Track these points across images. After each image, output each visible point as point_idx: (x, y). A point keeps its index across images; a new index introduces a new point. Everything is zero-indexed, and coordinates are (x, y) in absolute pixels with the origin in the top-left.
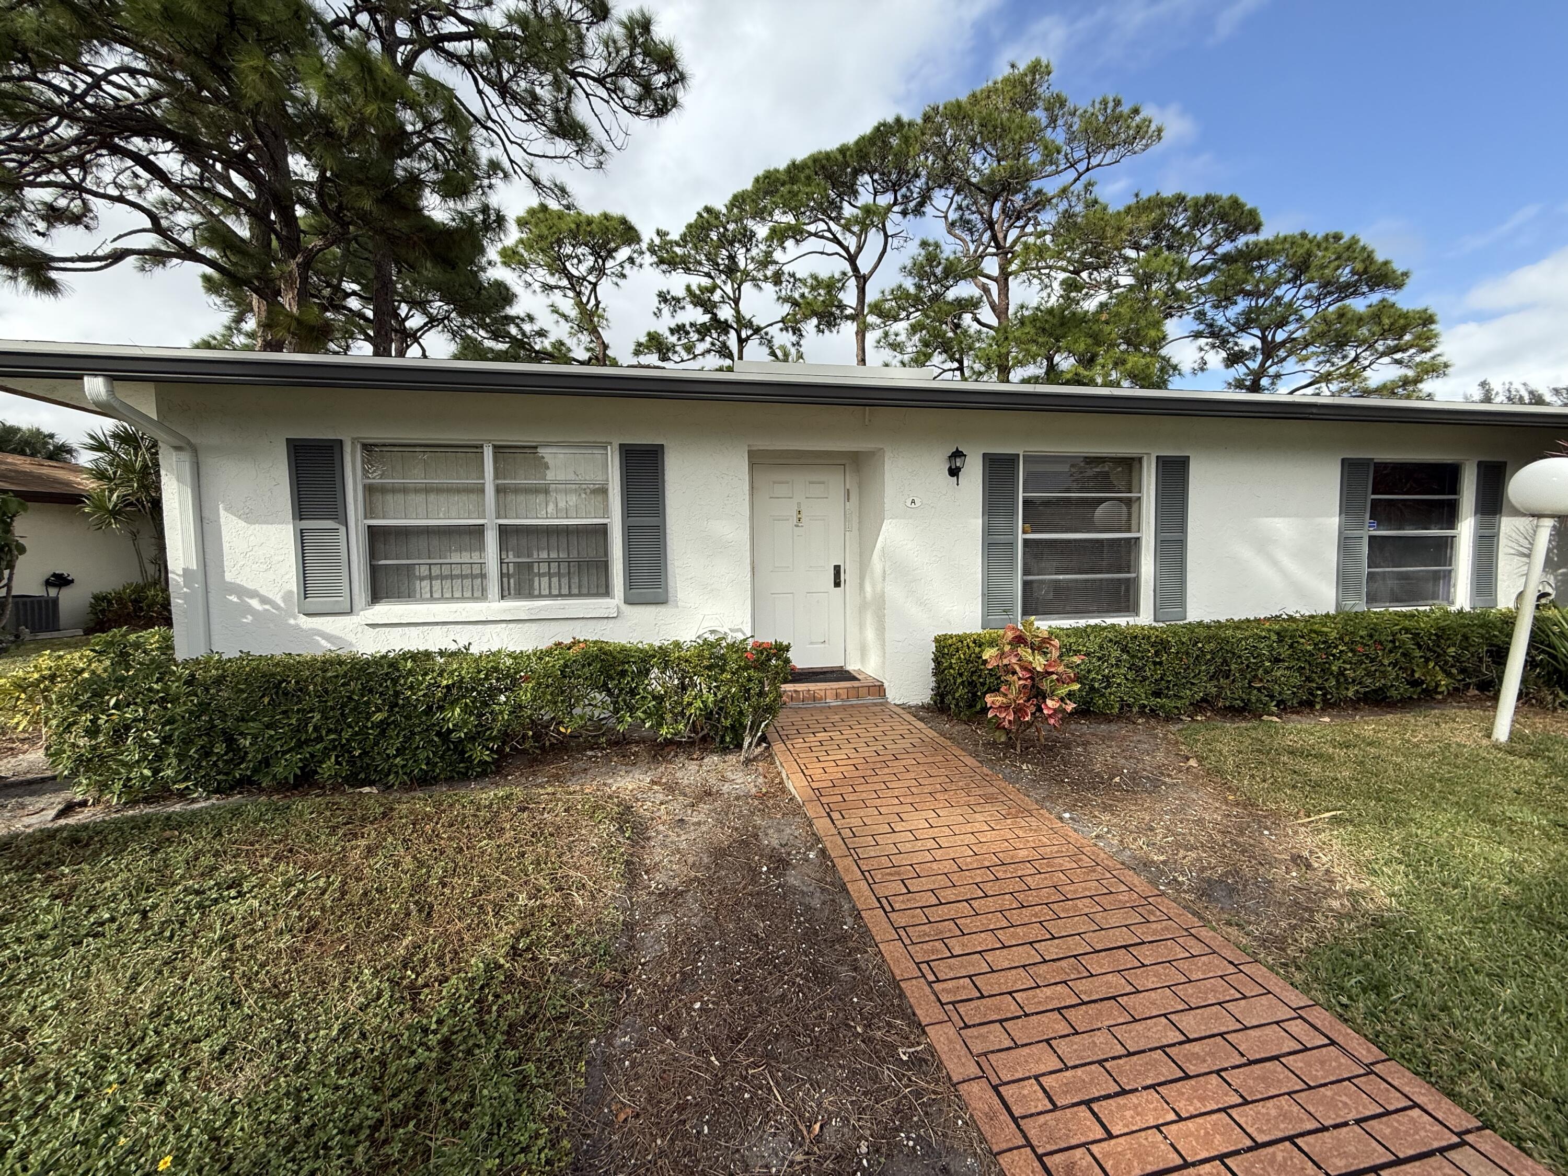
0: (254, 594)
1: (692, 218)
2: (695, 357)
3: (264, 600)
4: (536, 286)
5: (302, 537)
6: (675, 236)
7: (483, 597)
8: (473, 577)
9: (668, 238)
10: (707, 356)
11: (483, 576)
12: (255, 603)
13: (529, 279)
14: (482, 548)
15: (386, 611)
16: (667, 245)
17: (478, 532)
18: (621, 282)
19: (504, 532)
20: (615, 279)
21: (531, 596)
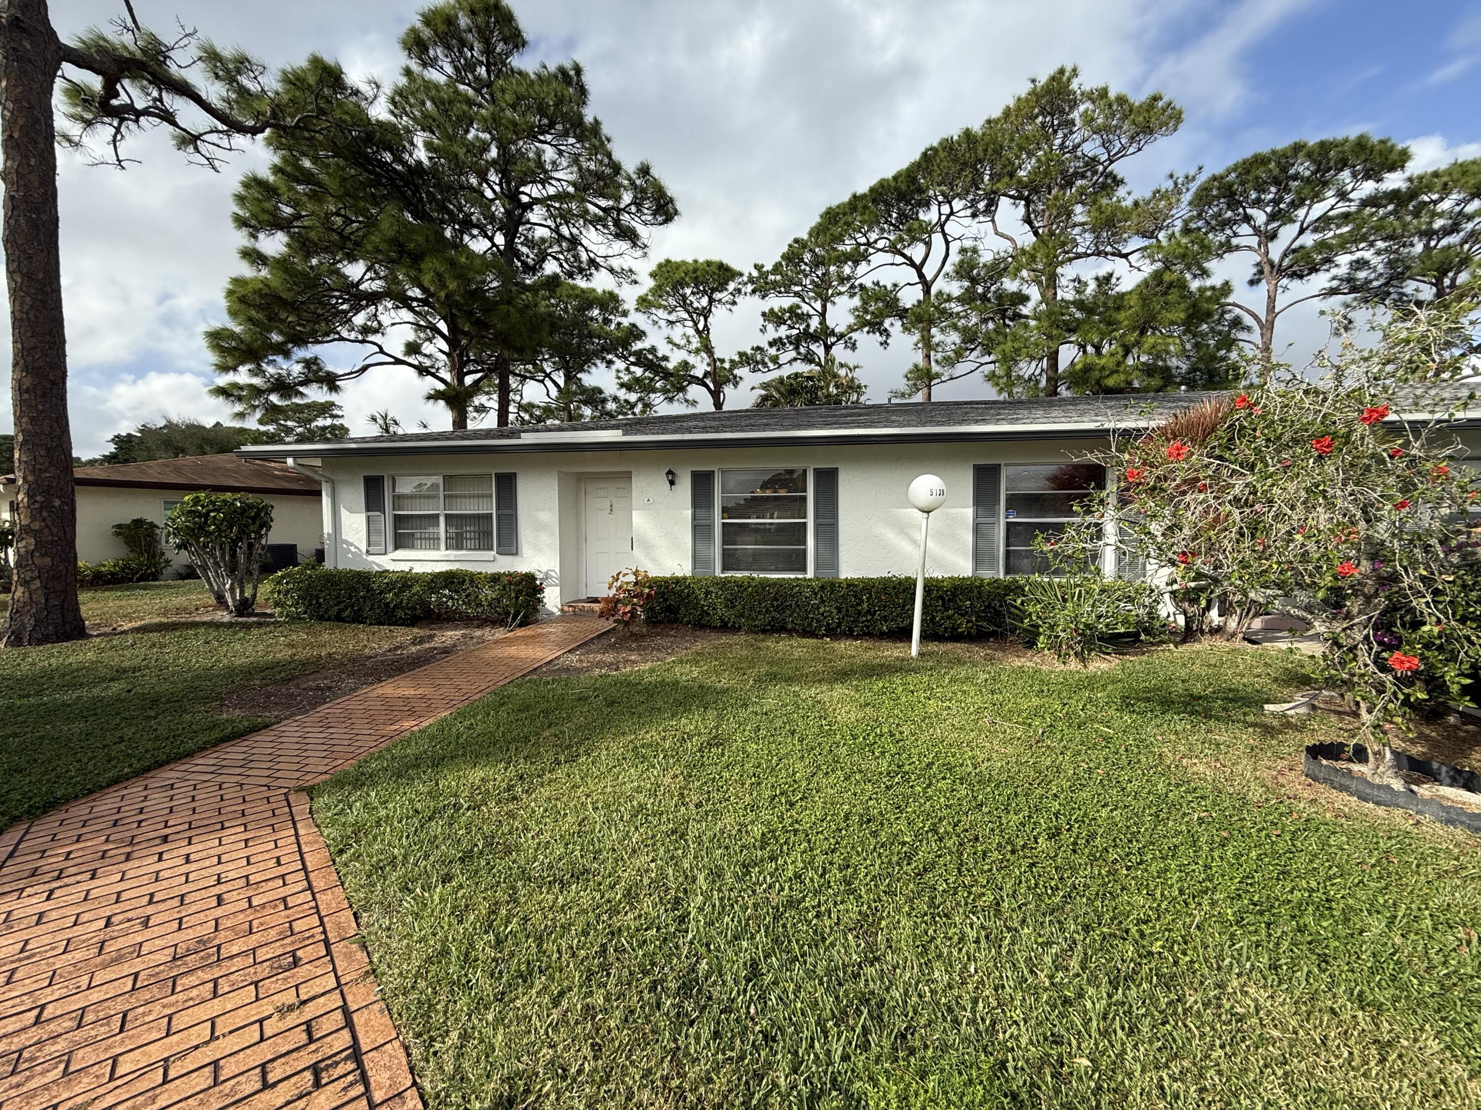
0: (352, 544)
1: (785, 249)
2: (780, 366)
3: (356, 547)
4: (663, 323)
5: (368, 518)
6: (768, 267)
7: (438, 549)
8: (434, 539)
9: (765, 269)
10: (794, 364)
11: (439, 539)
12: (352, 549)
13: (655, 318)
14: (438, 525)
15: (401, 554)
16: (763, 275)
17: (437, 516)
18: (733, 308)
19: (447, 516)
20: (729, 306)
21: (462, 549)
